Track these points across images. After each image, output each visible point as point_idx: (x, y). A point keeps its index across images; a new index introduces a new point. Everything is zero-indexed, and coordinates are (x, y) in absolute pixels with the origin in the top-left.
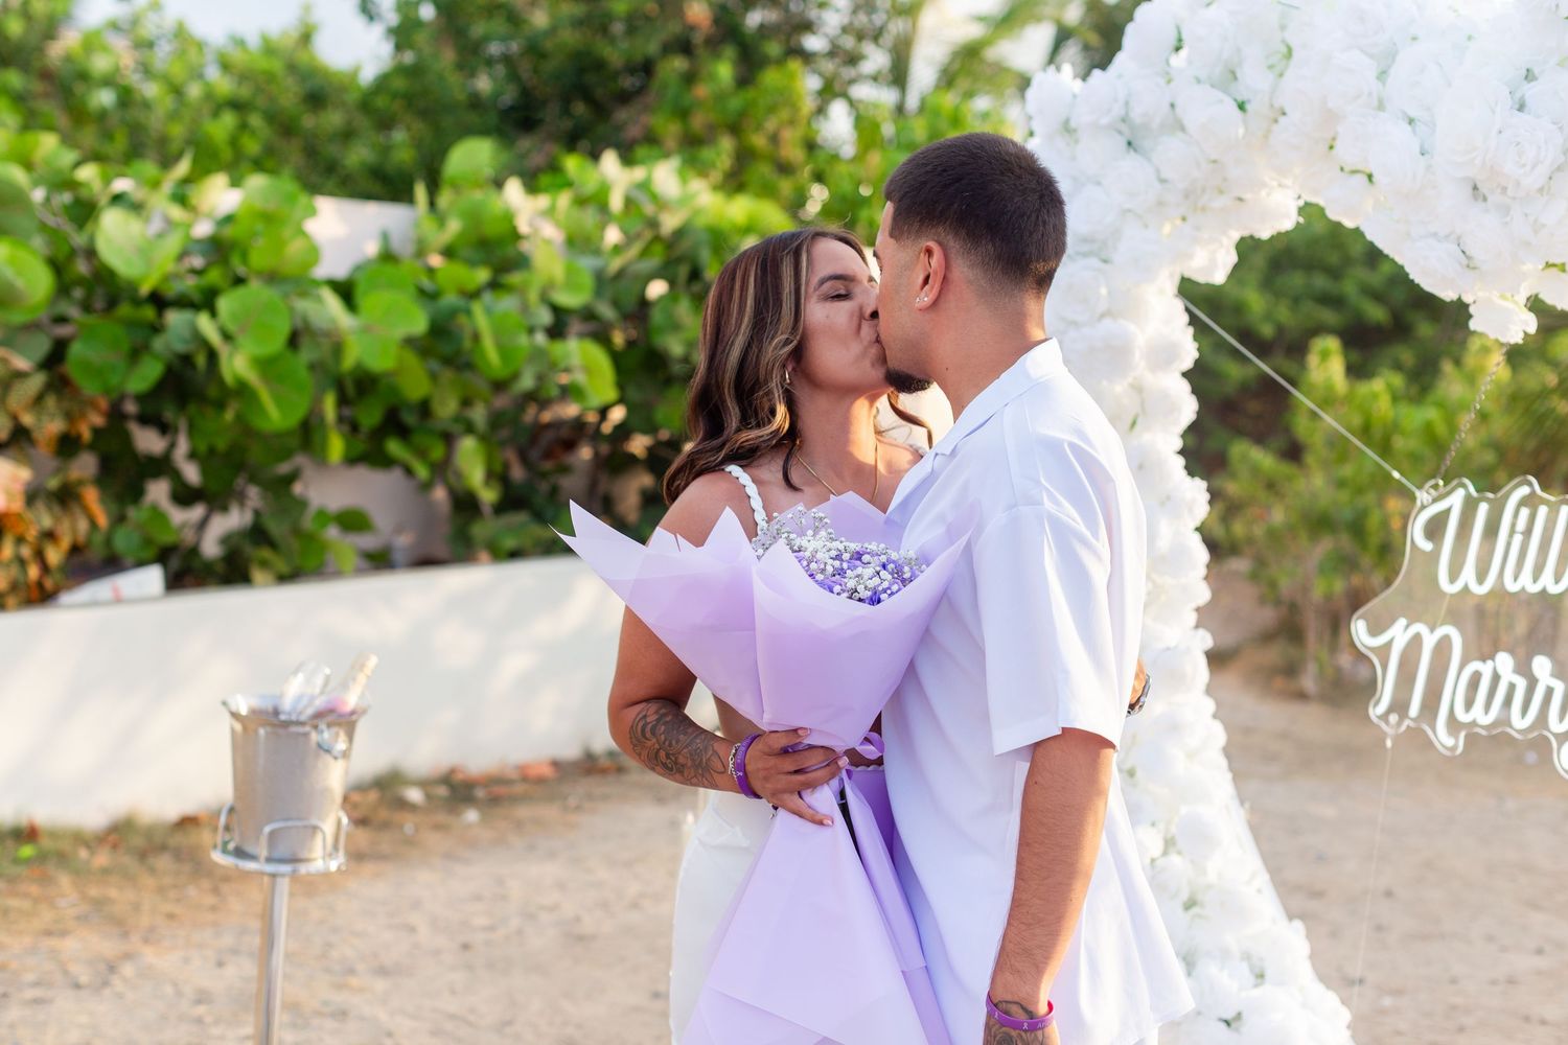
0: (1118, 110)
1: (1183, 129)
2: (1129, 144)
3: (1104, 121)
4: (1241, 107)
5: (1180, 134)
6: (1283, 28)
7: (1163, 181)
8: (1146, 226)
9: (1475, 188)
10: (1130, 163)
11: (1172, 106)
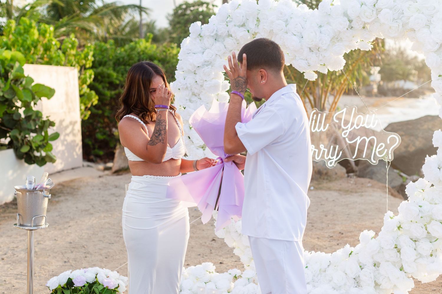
0: (215, 32)
1: (231, 36)
2: (215, 39)
3: (212, 34)
4: (248, 31)
5: (230, 38)
6: (258, 14)
7: (225, 48)
8: (221, 58)
9: (310, 49)
10: (218, 44)
11: (228, 32)
